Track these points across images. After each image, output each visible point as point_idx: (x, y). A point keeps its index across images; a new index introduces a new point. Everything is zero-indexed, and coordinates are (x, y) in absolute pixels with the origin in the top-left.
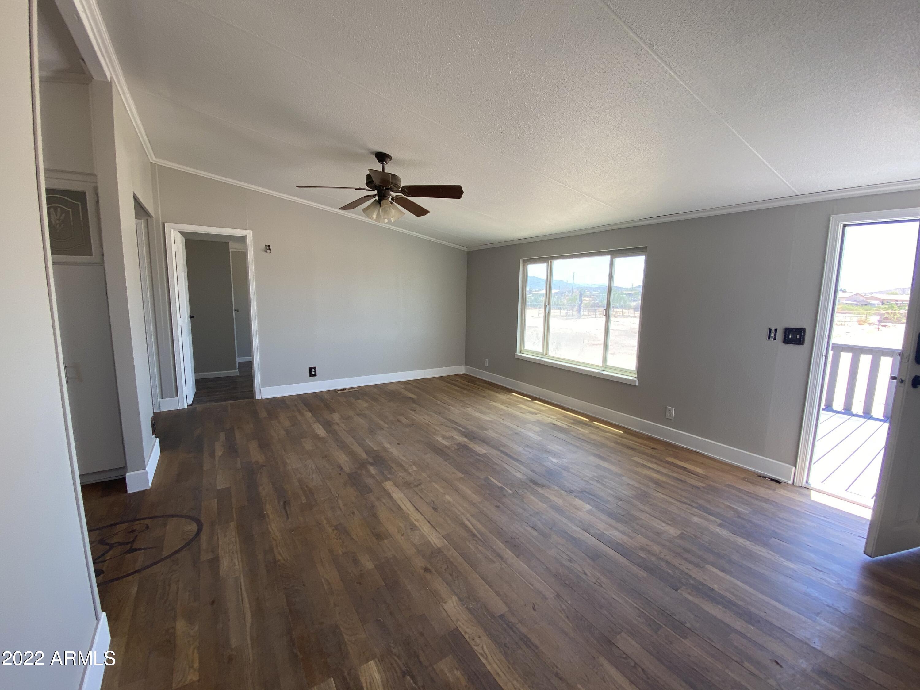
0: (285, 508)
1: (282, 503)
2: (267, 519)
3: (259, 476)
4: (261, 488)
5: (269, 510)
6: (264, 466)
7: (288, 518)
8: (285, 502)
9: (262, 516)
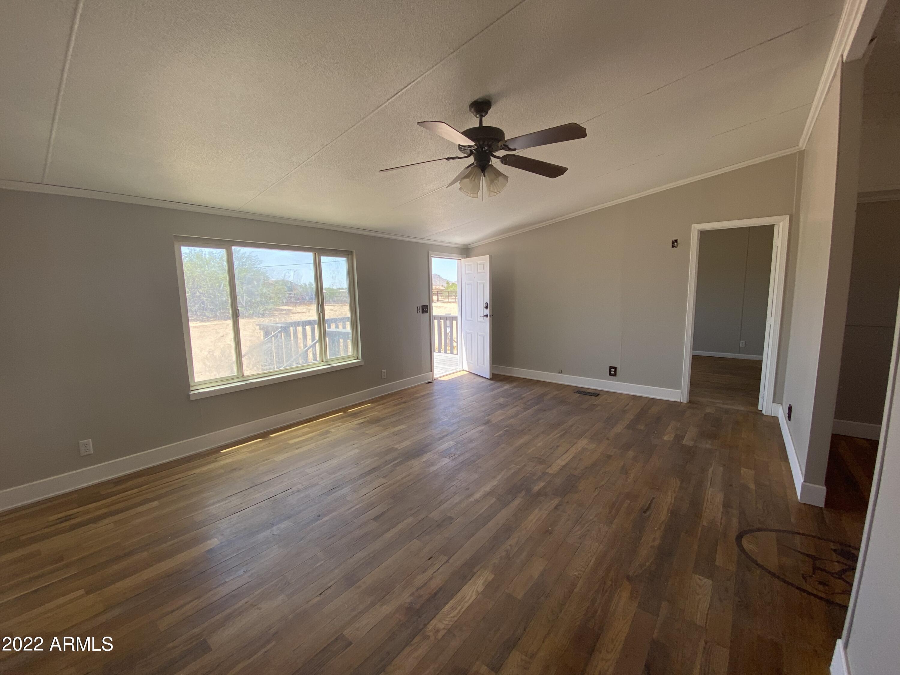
0: (649, 508)
1: (648, 513)
2: (671, 508)
3: (647, 564)
4: (657, 543)
5: (664, 515)
6: (628, 578)
7: (653, 498)
8: (645, 512)
9: (674, 513)
